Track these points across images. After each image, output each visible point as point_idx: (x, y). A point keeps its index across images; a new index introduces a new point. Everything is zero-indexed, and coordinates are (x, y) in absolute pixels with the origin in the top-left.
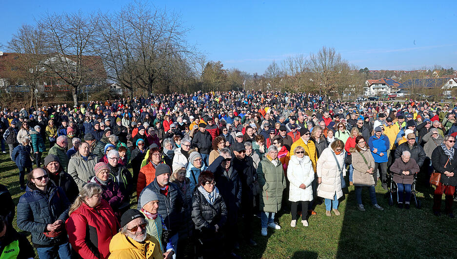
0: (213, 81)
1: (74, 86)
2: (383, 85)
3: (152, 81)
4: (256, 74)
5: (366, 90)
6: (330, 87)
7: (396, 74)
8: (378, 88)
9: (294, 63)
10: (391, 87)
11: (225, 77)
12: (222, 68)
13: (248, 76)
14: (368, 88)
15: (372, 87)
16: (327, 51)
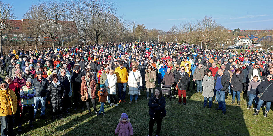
0: (139, 35)
1: (53, 39)
2: (247, 39)
3: (97, 36)
4: (169, 31)
5: (236, 42)
6: (209, 40)
7: (258, 33)
8: (244, 41)
9: (186, 26)
10: (253, 40)
11: (146, 34)
12: (145, 28)
13: (164, 33)
14: (238, 41)
15: (240, 40)
16: (208, 18)
